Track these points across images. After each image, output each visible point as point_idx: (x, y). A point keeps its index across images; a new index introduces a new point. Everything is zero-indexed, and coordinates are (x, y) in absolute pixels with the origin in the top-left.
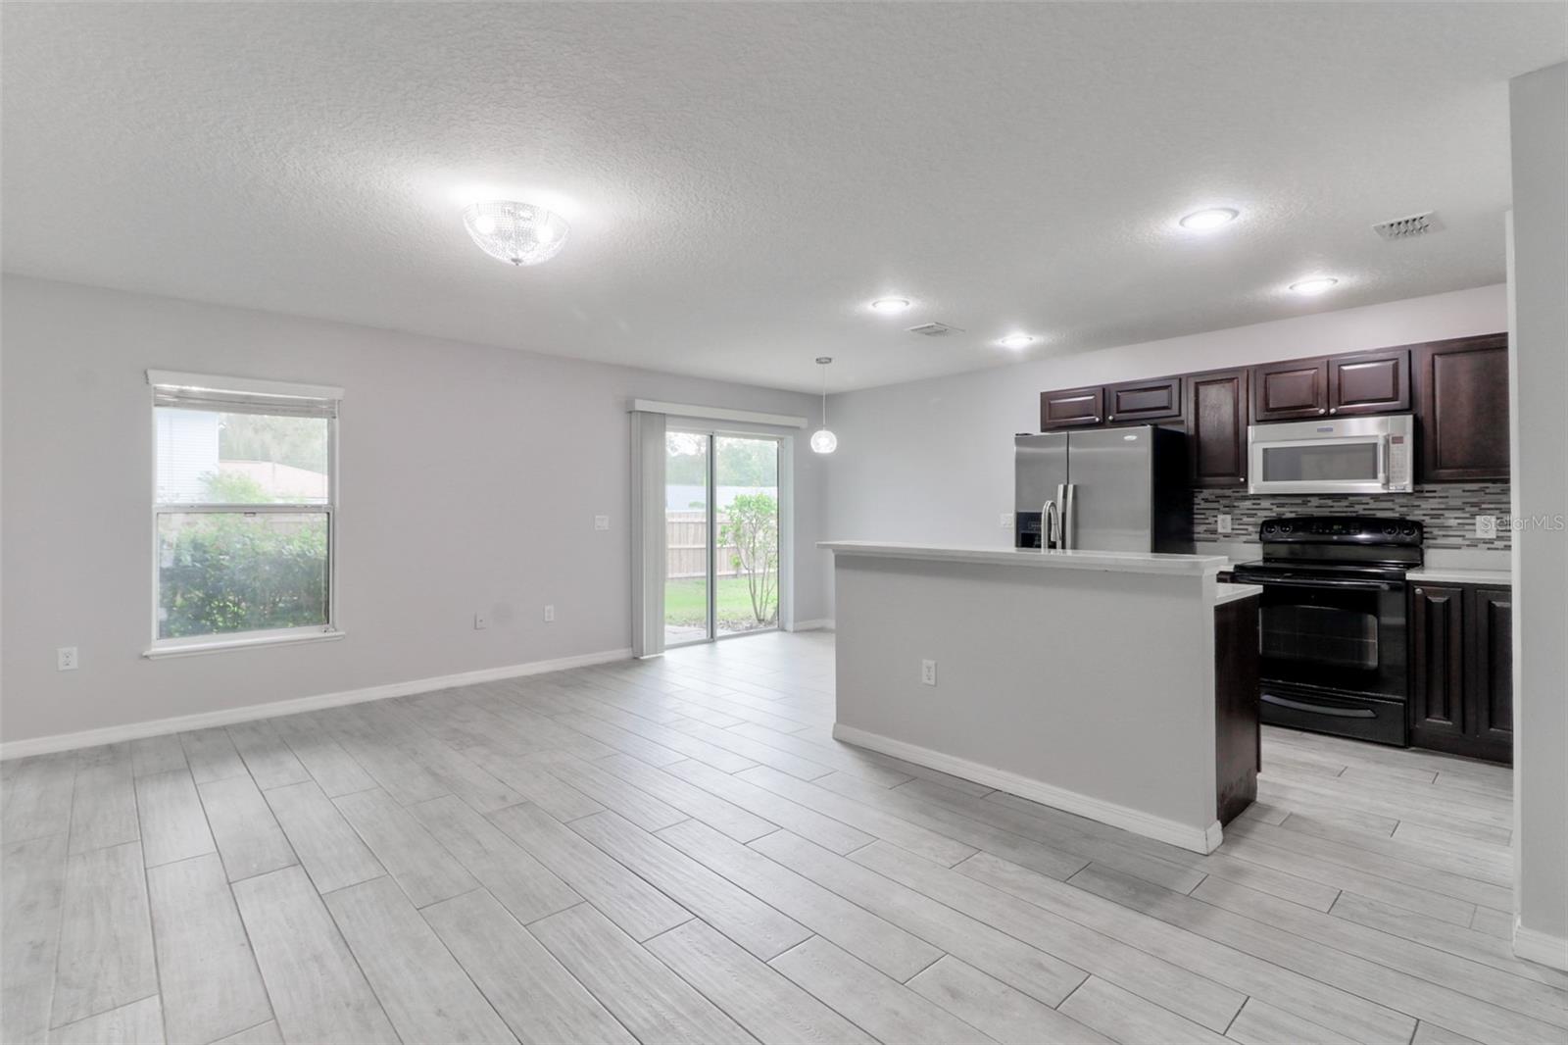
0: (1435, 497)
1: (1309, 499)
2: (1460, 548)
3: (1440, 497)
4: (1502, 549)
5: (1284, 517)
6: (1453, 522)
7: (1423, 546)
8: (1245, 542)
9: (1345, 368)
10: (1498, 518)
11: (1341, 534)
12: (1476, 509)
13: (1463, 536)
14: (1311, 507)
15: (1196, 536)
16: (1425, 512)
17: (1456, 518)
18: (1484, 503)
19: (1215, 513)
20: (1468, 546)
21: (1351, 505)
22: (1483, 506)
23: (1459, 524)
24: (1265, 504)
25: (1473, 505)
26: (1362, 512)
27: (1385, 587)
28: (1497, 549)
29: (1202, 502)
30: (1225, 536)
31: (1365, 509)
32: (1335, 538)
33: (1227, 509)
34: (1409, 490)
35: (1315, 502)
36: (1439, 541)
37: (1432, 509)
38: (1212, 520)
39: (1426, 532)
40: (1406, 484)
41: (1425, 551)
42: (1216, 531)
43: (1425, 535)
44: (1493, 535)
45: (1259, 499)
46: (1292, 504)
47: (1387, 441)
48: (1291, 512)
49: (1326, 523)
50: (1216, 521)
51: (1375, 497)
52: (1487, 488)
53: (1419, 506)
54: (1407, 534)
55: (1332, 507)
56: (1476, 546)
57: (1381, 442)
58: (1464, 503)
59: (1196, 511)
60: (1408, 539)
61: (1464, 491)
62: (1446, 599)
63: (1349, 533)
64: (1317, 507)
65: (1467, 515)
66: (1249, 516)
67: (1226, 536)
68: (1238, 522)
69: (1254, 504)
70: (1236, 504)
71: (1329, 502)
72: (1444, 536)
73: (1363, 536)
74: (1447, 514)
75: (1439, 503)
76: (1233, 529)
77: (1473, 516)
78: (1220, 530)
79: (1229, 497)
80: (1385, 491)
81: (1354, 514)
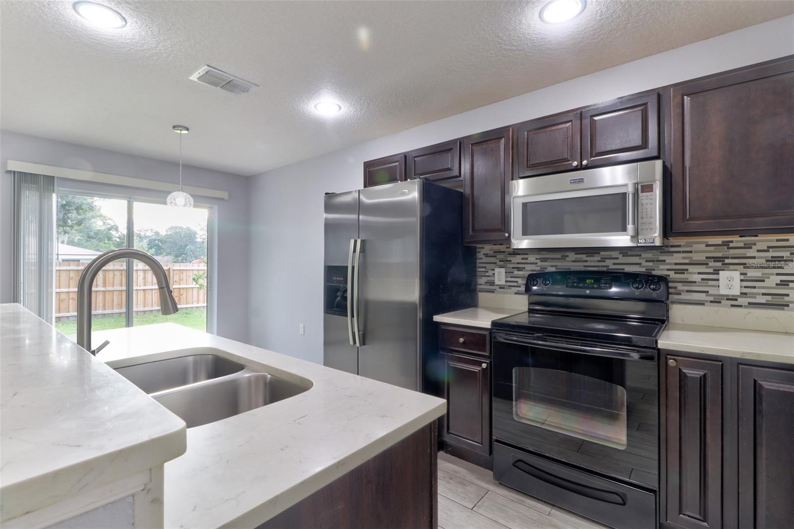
0: (679, 252)
1: (567, 254)
2: (704, 304)
3: (684, 252)
4: (745, 307)
5: (546, 271)
6: (697, 278)
7: (668, 302)
8: (515, 293)
9: (596, 118)
10: (741, 274)
11: (593, 288)
12: (719, 264)
13: (707, 292)
14: (569, 261)
15: (479, 287)
16: (669, 267)
17: (699, 273)
18: (728, 258)
19: (493, 266)
20: (711, 302)
21: (603, 260)
22: (727, 261)
23: (702, 279)
24: (532, 258)
25: (716, 259)
26: (612, 267)
27: (635, 356)
28: (741, 306)
29: (484, 257)
30: (500, 288)
31: (614, 264)
32: (588, 292)
33: (502, 263)
34: (658, 243)
35: (572, 256)
36: (685, 297)
37: (676, 264)
38: (490, 273)
39: (671, 288)
40: (655, 236)
41: (670, 305)
42: (494, 283)
43: (671, 290)
44: (736, 291)
45: (527, 254)
46: (552, 259)
47: (636, 191)
48: (552, 266)
49: (581, 276)
50: (494, 274)
51: (624, 251)
52: (732, 242)
53: (664, 261)
54: (653, 290)
55: (586, 261)
56: (720, 302)
57: (630, 190)
58: (707, 258)
59: (478, 265)
60: (654, 295)
61: (707, 245)
62: (703, 373)
63: (599, 288)
64: (573, 261)
65: (711, 271)
66: (519, 269)
67: (502, 287)
68: (512, 275)
69: (522, 259)
70: (509, 259)
71: (584, 257)
72: (687, 291)
73: (614, 289)
74: (691, 269)
75: (683, 258)
76: (506, 281)
77: (716, 272)
78: (497, 282)
79: (504, 252)
80: (635, 245)
81: (605, 269)
